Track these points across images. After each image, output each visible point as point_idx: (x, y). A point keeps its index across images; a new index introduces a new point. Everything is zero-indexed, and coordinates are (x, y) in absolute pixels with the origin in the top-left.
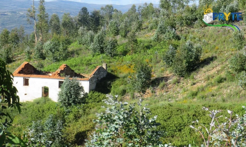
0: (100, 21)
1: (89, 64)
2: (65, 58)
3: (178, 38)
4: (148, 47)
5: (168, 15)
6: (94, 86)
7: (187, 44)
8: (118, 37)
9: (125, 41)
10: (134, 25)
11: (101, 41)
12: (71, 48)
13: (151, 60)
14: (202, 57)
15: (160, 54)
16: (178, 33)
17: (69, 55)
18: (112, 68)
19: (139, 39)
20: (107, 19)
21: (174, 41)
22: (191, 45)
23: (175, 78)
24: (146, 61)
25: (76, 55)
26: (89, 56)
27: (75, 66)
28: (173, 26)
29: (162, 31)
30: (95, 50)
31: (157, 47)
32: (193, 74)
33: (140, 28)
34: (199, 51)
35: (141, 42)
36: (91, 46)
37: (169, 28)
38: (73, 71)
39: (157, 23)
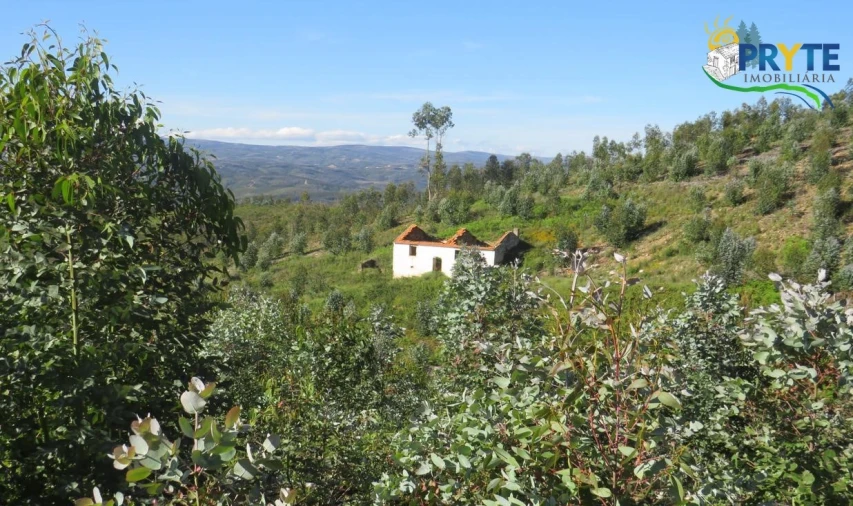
0: (514, 174)
1: (496, 228)
2: (467, 220)
3: (616, 196)
4: (575, 208)
5: (603, 167)
6: (501, 258)
7: (627, 203)
8: (537, 195)
9: (544, 199)
10: (558, 179)
11: (514, 199)
12: (474, 208)
13: (578, 225)
14: (647, 222)
15: (590, 217)
16: (616, 189)
17: (471, 217)
18: (525, 235)
19: (563, 197)
20: (523, 171)
21: (611, 201)
22: (632, 205)
23: (609, 249)
24: (572, 225)
25: (480, 218)
26: (497, 218)
27: (479, 231)
28: (609, 181)
29: (595, 187)
30: (505, 211)
31: (587, 208)
32: (634, 244)
33: (565, 182)
34: (643, 213)
35: (566, 201)
36: (501, 206)
37: (603, 183)
38: (474, 238)
39: (588, 176)
